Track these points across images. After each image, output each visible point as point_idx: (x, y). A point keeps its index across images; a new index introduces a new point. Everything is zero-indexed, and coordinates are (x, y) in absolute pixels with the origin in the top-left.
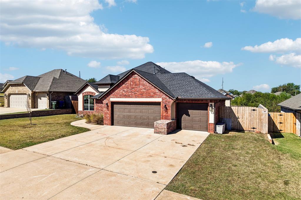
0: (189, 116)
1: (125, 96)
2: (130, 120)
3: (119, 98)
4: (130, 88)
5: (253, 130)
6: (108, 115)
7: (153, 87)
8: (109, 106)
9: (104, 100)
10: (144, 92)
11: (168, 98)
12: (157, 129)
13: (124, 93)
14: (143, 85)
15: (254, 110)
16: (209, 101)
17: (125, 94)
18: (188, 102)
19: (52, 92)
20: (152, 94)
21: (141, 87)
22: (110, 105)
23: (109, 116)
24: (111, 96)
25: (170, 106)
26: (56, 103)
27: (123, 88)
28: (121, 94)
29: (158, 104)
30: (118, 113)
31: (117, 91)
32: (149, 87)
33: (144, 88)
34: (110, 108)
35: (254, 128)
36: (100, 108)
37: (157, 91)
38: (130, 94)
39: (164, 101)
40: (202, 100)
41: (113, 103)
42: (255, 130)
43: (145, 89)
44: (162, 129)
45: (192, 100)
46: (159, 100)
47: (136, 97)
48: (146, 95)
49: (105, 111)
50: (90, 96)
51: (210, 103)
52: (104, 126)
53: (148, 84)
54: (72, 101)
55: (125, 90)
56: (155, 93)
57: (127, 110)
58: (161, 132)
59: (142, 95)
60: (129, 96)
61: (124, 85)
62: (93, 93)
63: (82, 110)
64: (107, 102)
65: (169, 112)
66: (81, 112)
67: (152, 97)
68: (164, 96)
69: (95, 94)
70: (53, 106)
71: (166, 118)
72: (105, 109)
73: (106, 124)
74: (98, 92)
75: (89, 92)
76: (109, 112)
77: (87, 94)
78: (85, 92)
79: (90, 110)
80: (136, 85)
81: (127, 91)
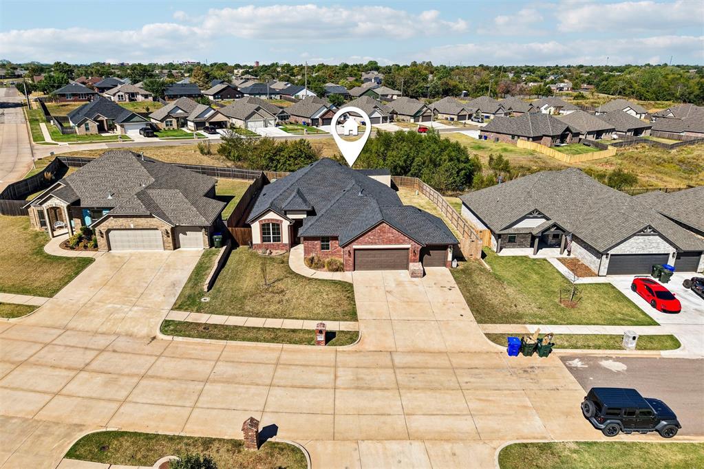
0: (430, 256)
1: (372, 243)
3: (364, 245)
4: (377, 236)
5: (470, 256)
6: (350, 262)
7: (403, 236)
9: (346, 248)
10: (392, 239)
11: (417, 244)
12: (414, 274)
13: (370, 240)
14: (392, 233)
15: (473, 241)
17: (372, 241)
18: (432, 246)
20: (401, 241)
21: (390, 235)
22: (352, 252)
23: (352, 264)
24: (354, 243)
25: (419, 251)
27: (369, 236)
28: (367, 242)
29: (408, 249)
30: (360, 259)
31: (361, 238)
32: (398, 235)
33: (392, 235)
34: (352, 255)
36: (311, 246)
37: (406, 238)
38: (377, 241)
39: (413, 247)
40: (444, 244)
41: (355, 250)
42: (472, 256)
43: (393, 237)
44: (419, 273)
46: (408, 246)
47: (386, 244)
48: (395, 242)
49: (346, 258)
50: (272, 224)
52: (345, 272)
53: (397, 232)
54: (230, 229)
55: (372, 238)
56: (404, 240)
58: (417, 276)
59: (390, 242)
60: (376, 244)
61: (370, 234)
62: (278, 220)
63: (260, 243)
64: (349, 249)
65: (418, 256)
66: (258, 245)
67: (401, 243)
68: (413, 243)
69: (282, 221)
70: (215, 243)
71: (414, 261)
72: (346, 256)
73: (347, 270)
74: (287, 219)
75: (272, 219)
76: (352, 259)
77: (267, 222)
78: (264, 220)
79: (273, 242)
80: (384, 233)
81: (374, 239)
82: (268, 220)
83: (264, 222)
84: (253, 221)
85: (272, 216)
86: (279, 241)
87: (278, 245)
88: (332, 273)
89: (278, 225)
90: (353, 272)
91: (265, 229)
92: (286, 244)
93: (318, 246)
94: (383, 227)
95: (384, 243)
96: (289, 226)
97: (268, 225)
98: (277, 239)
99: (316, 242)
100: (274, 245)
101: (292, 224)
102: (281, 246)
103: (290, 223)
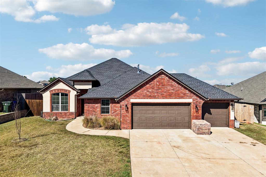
0: (211, 114)
1: (150, 97)
2: (153, 122)
3: (142, 99)
4: (155, 88)
5: (244, 121)
6: (127, 118)
7: (183, 88)
8: (129, 108)
9: (122, 102)
10: (172, 92)
11: (198, 99)
12: (200, 130)
13: (148, 93)
14: (172, 86)
15: (245, 106)
16: (230, 101)
17: (150, 94)
18: (213, 102)
19: (3, 90)
20: (182, 95)
21: (169, 88)
22: (129, 106)
23: (129, 119)
24: (132, 96)
25: (201, 106)
26: (9, 104)
27: (147, 88)
28: (145, 95)
29: (189, 104)
30: (139, 115)
31: (139, 91)
32: (178, 88)
33: (172, 88)
34: (130, 110)
35: (245, 120)
36: (91, 109)
37: (187, 92)
38: (156, 94)
39: (195, 102)
40: (224, 100)
41: (133, 104)
42: (245, 121)
43: (174, 90)
44: (206, 129)
45: (216, 100)
46: (187, 100)
47: (166, 97)
48: (175, 96)
49: (123, 113)
51: (231, 103)
52: (122, 130)
53: (177, 85)
54: (27, 101)
55: (150, 90)
56: (185, 94)
57: (150, 112)
58: (204, 133)
59: (170, 96)
60: (154, 97)
61: (148, 85)
62: (67, 90)
63: (49, 111)
64: (126, 103)
65: (200, 112)
66: (47, 113)
67: (182, 98)
68: (195, 97)
69: (70, 91)
70: (4, 107)
71: (197, 118)
72: (124, 112)
73: (124, 128)
74: (74, 89)
75: (61, 90)
76: (130, 115)
77: (57, 92)
78: (55, 90)
79: (61, 110)
80: (163, 86)
81: (152, 92)
82: (58, 90)
83: (54, 92)
84: (45, 90)
85: (61, 86)
86: (67, 110)
87: (65, 114)
88: (107, 131)
89: (66, 95)
90: (131, 130)
91: (54, 98)
92: (72, 113)
93: (99, 110)
94: (162, 79)
95: (164, 97)
96: (75, 95)
97: (58, 94)
98: (65, 108)
99: (96, 105)
100: (61, 113)
101: (79, 94)
102: (68, 114)
103: (77, 93)
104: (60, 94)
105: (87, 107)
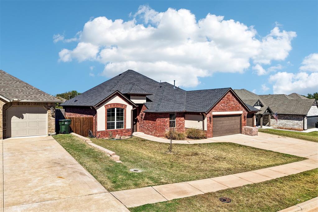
1: (223, 110)
3: (219, 111)
4: (226, 103)
6: (210, 128)
7: (238, 103)
10: (234, 106)
12: (254, 132)
13: (222, 107)
14: (234, 101)
17: (223, 108)
20: (238, 108)
21: (232, 103)
22: (212, 118)
24: (213, 110)
25: (246, 116)
27: (221, 103)
28: (220, 109)
31: (217, 105)
32: (236, 103)
34: (212, 121)
37: (240, 106)
38: (226, 108)
39: (244, 113)
43: (234, 104)
44: (256, 132)
46: (241, 112)
48: (235, 109)
49: (208, 124)
50: (117, 109)
51: (255, 114)
52: (208, 139)
53: (236, 100)
55: (223, 105)
57: (221, 122)
59: (232, 109)
60: (225, 110)
61: (222, 101)
62: (123, 105)
63: (105, 130)
64: (210, 115)
66: (102, 132)
67: (238, 110)
68: (244, 110)
69: (126, 106)
70: (64, 127)
71: (244, 125)
73: (209, 137)
74: (130, 103)
75: (117, 104)
76: (212, 125)
77: (112, 107)
78: (110, 104)
79: (117, 128)
80: (229, 101)
81: (224, 106)
82: (114, 104)
83: (110, 107)
84: (99, 105)
85: (117, 100)
87: (122, 131)
89: (122, 110)
91: (110, 113)
92: (128, 130)
93: (167, 124)
94: (229, 96)
95: (230, 110)
96: (132, 110)
97: (113, 110)
98: (121, 125)
99: (166, 119)
100: (117, 131)
101: (135, 108)
102: (124, 131)
103: (133, 108)
104: (116, 109)
105: (159, 121)
